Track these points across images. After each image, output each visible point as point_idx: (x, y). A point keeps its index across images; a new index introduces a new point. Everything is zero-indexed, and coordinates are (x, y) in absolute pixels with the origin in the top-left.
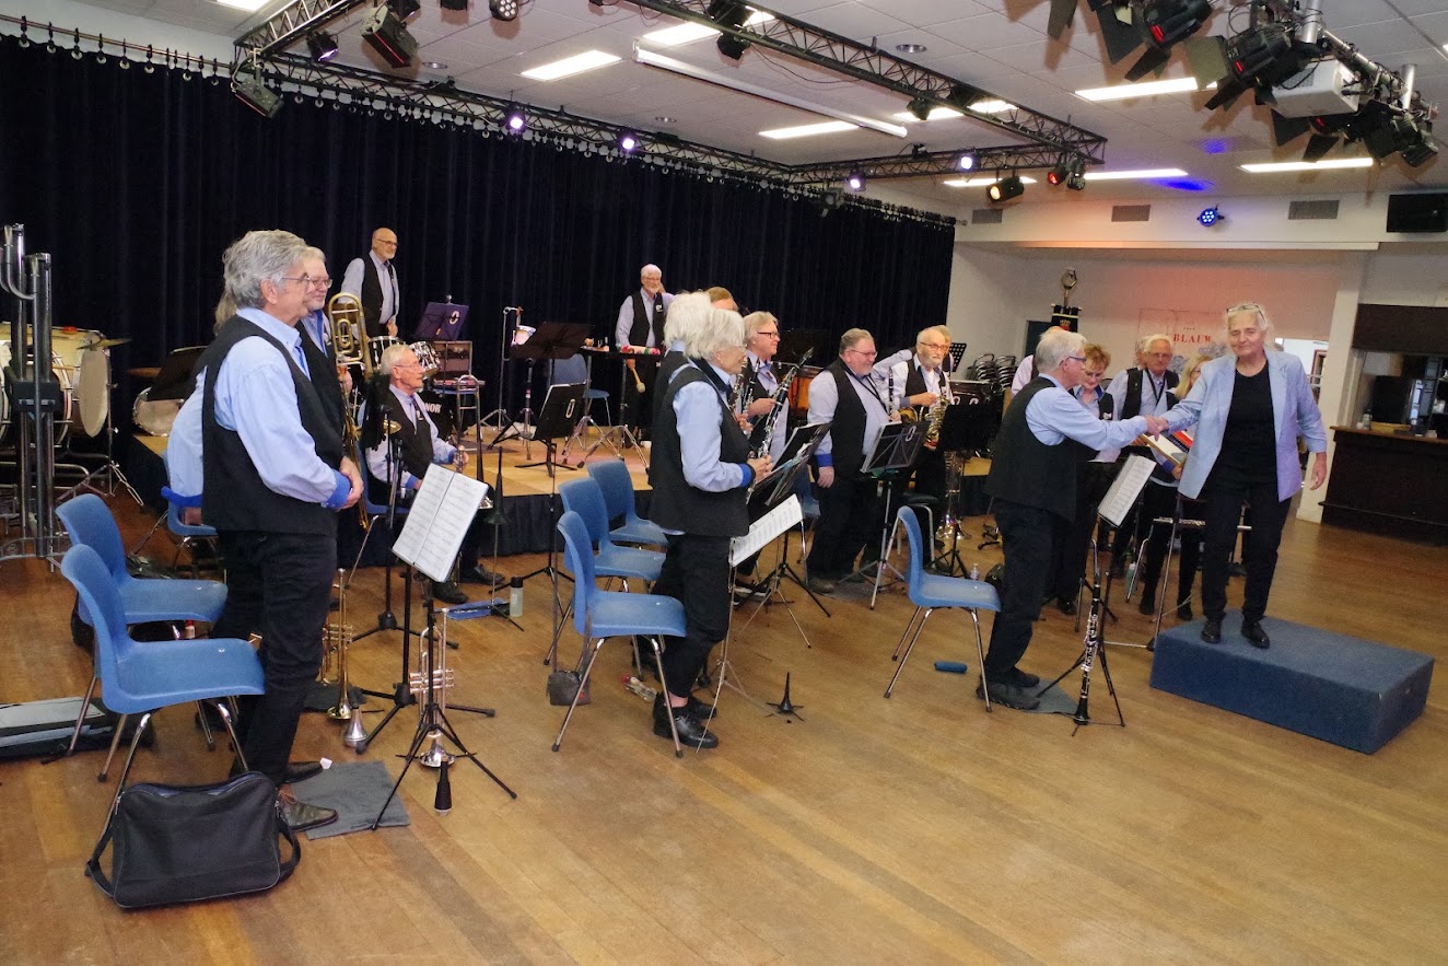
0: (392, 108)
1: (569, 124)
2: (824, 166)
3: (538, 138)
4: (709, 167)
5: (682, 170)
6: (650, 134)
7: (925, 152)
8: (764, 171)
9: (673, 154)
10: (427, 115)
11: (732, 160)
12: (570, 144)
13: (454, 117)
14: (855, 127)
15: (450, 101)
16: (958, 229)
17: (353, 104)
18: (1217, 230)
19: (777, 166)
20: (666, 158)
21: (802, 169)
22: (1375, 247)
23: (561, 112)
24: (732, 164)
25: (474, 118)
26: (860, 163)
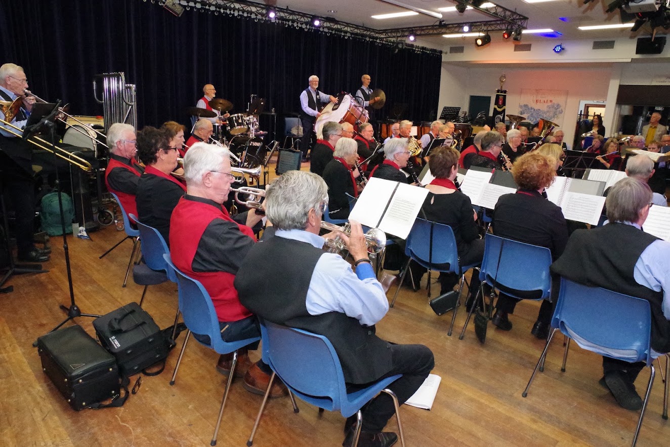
0: (218, 10)
1: (291, 14)
2: (396, 30)
3: (277, 21)
4: (346, 32)
5: (335, 34)
6: (323, 18)
7: (445, 24)
8: (368, 33)
9: (332, 27)
10: (232, 12)
11: (356, 28)
12: (290, 23)
13: (243, 13)
14: (417, 14)
15: (242, 6)
16: (443, 55)
17: (202, 8)
18: (561, 55)
19: (374, 30)
20: (329, 28)
21: (385, 31)
22: (630, 60)
23: (287, 9)
24: (356, 30)
25: (251, 13)
26: (414, 29)
